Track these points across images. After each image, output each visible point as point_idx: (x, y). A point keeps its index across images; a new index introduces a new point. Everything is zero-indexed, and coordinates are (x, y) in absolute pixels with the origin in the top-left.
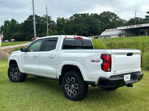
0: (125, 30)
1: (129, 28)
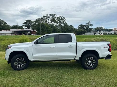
0: (15, 31)
1: (17, 30)
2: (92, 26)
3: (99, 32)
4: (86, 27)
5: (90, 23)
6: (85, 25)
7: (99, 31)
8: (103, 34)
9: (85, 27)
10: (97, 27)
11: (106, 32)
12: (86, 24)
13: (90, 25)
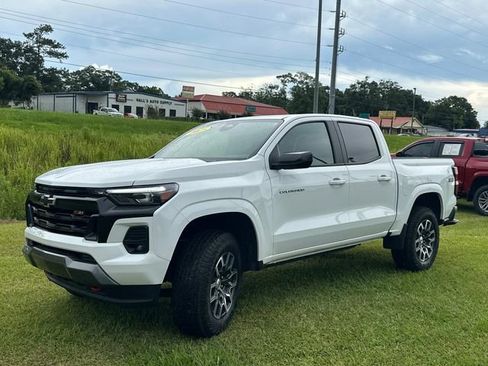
2: (63, 55)
3: (112, 102)
4: (22, 60)
5: (46, 36)
6: (18, 45)
7: (114, 95)
8: (134, 110)
9: (16, 55)
10: (89, 70)
11: (160, 106)
12: (23, 39)
13: (47, 48)
